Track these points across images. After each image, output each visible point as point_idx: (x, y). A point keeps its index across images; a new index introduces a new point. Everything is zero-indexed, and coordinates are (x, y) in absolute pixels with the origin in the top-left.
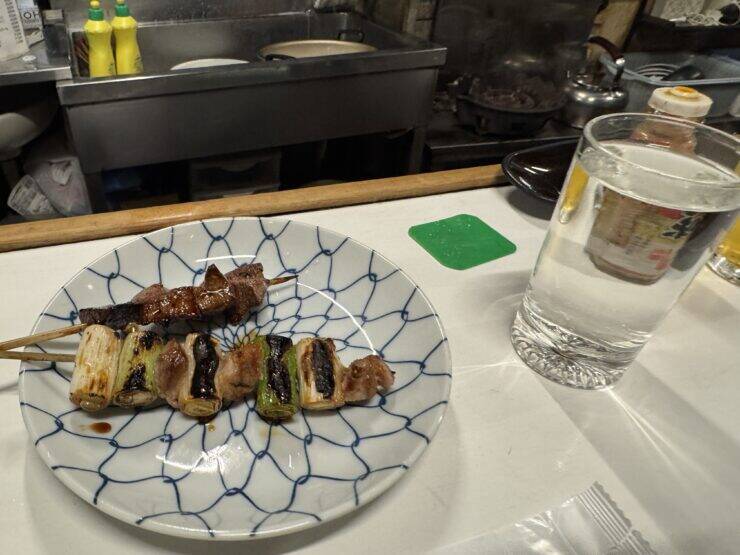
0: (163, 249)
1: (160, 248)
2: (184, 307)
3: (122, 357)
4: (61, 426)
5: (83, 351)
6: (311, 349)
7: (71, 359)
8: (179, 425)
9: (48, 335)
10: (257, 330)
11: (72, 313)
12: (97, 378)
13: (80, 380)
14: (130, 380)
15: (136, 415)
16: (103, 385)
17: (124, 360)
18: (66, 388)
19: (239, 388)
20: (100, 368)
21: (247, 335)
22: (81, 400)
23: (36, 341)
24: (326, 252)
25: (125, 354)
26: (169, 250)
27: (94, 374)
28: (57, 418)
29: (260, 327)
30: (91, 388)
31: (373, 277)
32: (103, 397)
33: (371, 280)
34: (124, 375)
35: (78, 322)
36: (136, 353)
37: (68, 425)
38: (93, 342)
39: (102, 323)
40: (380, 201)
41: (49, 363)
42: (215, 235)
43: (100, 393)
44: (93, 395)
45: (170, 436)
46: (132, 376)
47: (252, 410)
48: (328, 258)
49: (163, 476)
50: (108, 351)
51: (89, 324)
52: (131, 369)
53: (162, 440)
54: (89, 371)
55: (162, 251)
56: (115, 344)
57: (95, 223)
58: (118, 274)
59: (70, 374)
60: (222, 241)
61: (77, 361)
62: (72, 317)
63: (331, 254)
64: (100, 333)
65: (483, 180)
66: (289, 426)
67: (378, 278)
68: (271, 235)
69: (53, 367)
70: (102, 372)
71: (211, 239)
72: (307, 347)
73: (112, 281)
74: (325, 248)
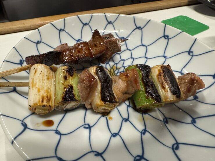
0: (61, 29)
1: (59, 29)
2: (84, 53)
3: (57, 82)
4: (25, 126)
5: (33, 79)
6: (162, 71)
7: (26, 85)
8: (91, 118)
9: (10, 71)
10: (115, 65)
11: (21, 61)
12: (45, 95)
13: (34, 97)
14: (65, 95)
15: (66, 114)
16: (49, 99)
17: (59, 83)
18: (25, 102)
19: (125, 95)
20: (45, 89)
21: (112, 68)
22: (35, 109)
23: (2, 76)
24: (139, 28)
25: (59, 79)
26: (63, 30)
27: (43, 93)
28: (22, 121)
29: (117, 64)
30: (43, 101)
31: (166, 37)
32: (50, 106)
33: (165, 39)
34: (60, 92)
35: (25, 64)
36: (66, 78)
37: (29, 125)
38: (38, 73)
39: (41, 63)
40: (144, 12)
41: (12, 88)
42: (84, 22)
43: (48, 105)
44: (44, 106)
45: (88, 124)
46: (66, 92)
47: (129, 106)
48: (140, 31)
49: (93, 151)
50: (48, 79)
51: (33, 64)
52: (65, 88)
53: (85, 128)
54: (39, 91)
55: (60, 30)
56: (51, 74)
57: (23, 24)
58: (41, 42)
59: (27, 94)
60: (87, 26)
61: (30, 85)
62: (21, 63)
63: (141, 29)
64: (41, 68)
65: (184, 3)
66: (153, 114)
67: (169, 37)
68: (111, 22)
69: (15, 90)
70: (47, 91)
71: (83, 25)
72: (159, 70)
73: (38, 45)
74: (138, 26)
